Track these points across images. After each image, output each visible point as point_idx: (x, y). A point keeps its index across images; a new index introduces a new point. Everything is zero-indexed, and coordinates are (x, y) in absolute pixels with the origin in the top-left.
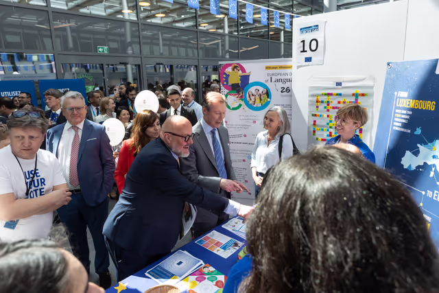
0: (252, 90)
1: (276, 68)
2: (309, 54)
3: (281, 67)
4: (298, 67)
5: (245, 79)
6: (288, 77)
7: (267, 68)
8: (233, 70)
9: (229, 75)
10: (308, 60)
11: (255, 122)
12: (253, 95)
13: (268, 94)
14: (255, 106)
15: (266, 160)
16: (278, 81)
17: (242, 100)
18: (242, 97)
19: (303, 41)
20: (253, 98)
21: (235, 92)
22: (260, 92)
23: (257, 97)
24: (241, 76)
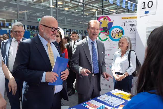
0: (114, 30)
1: (127, 18)
2: (147, 9)
3: (130, 18)
4: (141, 17)
5: (110, 24)
6: (134, 23)
7: (123, 18)
8: (104, 20)
9: (102, 23)
10: (147, 12)
11: (114, 47)
12: (114, 33)
13: (122, 32)
14: (115, 39)
15: (121, 65)
16: (128, 25)
17: (108, 36)
18: (108, 34)
19: (144, 3)
20: (114, 34)
21: (104, 31)
22: (118, 31)
23: (117, 34)
24: (108, 23)
